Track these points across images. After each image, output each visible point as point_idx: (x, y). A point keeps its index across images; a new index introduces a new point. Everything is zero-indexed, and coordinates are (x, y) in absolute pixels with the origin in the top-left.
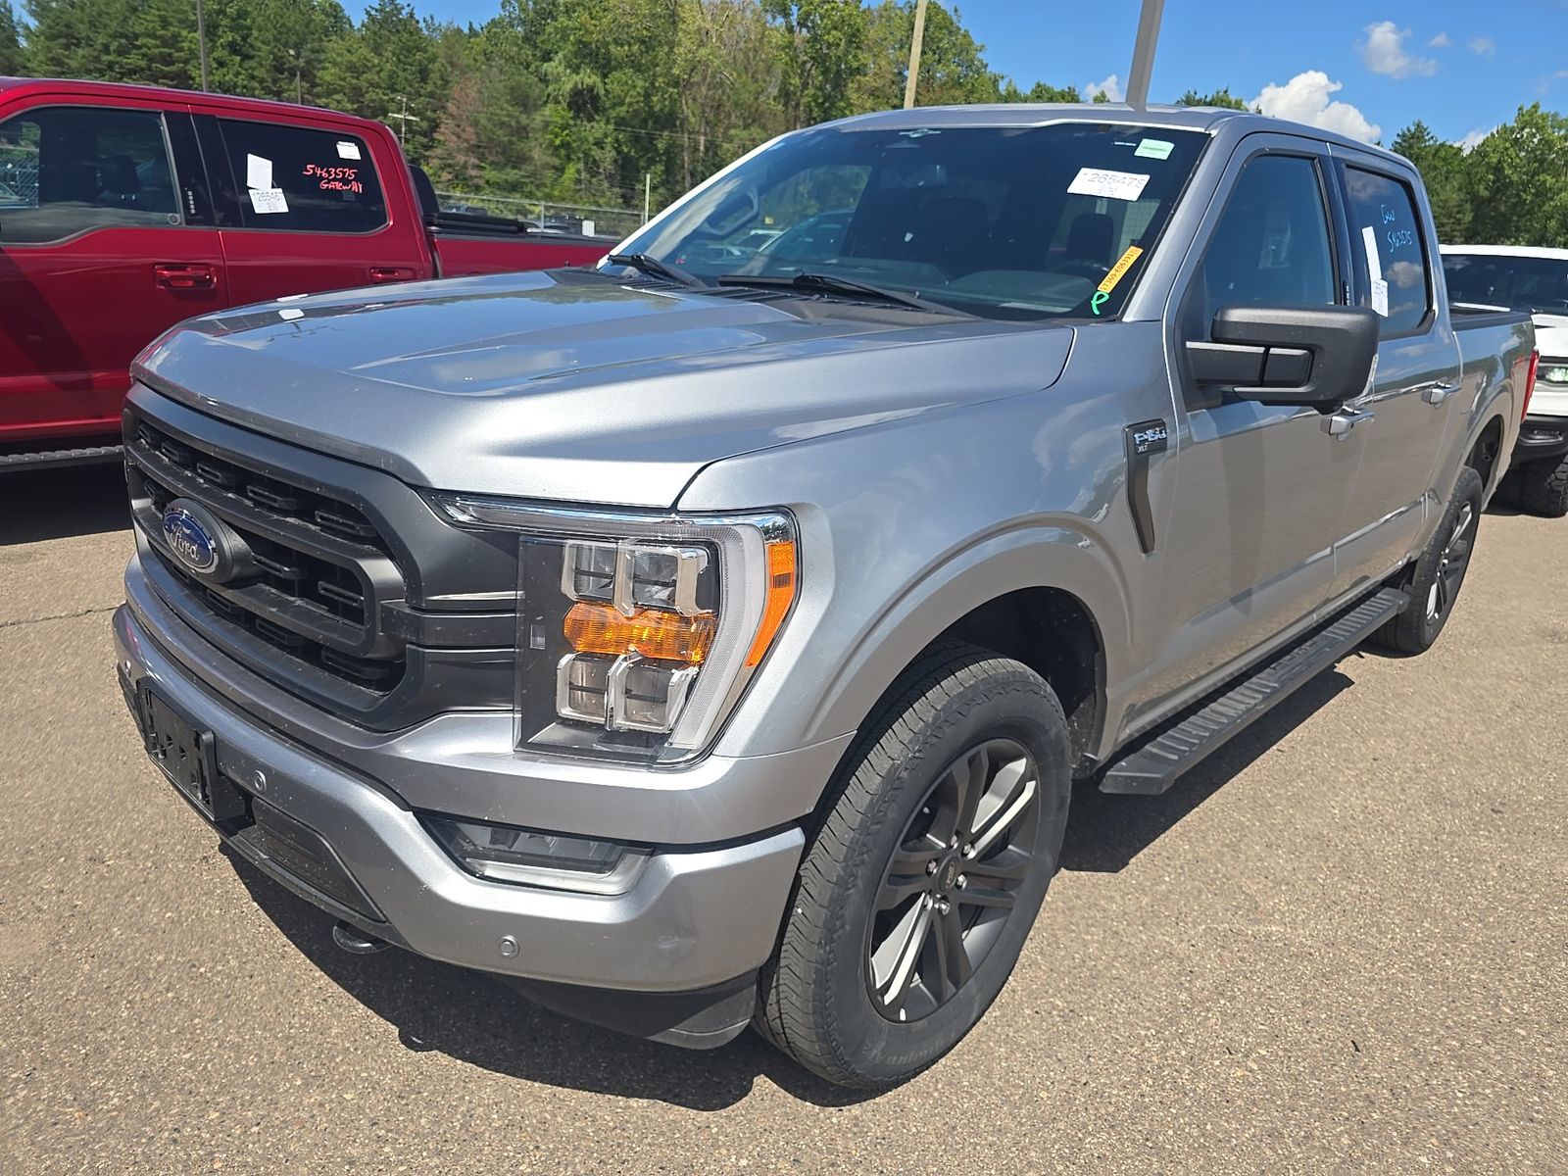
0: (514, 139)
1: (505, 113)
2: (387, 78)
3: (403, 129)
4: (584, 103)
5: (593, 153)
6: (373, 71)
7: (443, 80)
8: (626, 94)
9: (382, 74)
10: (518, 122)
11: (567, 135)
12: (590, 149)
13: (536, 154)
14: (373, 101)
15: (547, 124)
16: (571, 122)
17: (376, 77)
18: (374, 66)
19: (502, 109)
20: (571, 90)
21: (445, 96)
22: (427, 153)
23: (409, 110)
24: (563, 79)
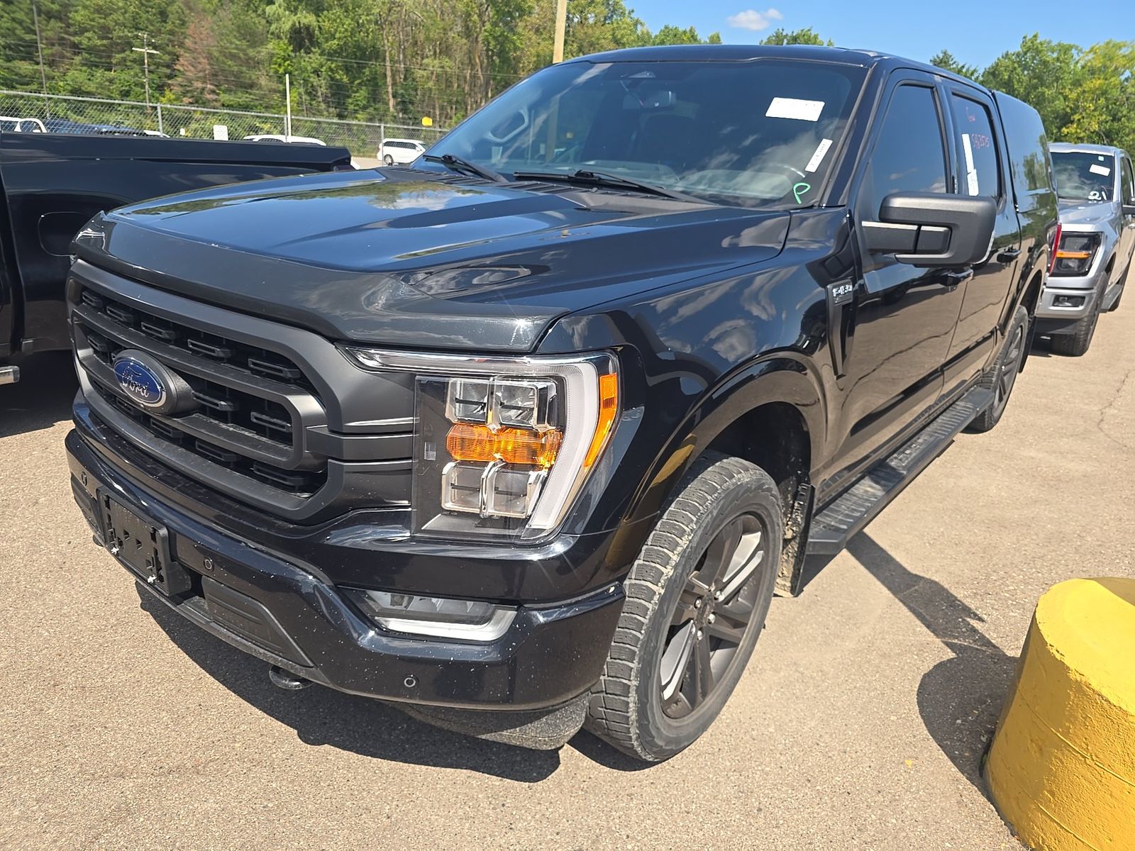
0: (244, 69)
1: (233, 46)
2: (131, 19)
3: (146, 61)
4: (301, 39)
5: (312, 80)
6: (119, 13)
7: (181, 20)
8: (336, 31)
9: (127, 15)
10: (246, 55)
11: (289, 65)
12: (309, 77)
13: (263, 81)
14: (120, 38)
15: (272, 56)
16: (293, 54)
17: (121, 18)
18: (119, 8)
19: (231, 43)
20: (291, 28)
21: (182, 33)
22: (170, 82)
23: (150, 45)
24: (283, 19)
